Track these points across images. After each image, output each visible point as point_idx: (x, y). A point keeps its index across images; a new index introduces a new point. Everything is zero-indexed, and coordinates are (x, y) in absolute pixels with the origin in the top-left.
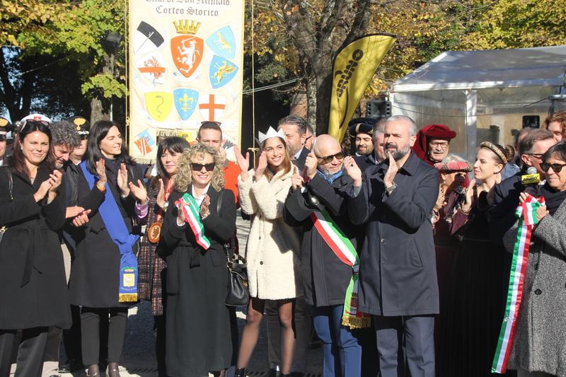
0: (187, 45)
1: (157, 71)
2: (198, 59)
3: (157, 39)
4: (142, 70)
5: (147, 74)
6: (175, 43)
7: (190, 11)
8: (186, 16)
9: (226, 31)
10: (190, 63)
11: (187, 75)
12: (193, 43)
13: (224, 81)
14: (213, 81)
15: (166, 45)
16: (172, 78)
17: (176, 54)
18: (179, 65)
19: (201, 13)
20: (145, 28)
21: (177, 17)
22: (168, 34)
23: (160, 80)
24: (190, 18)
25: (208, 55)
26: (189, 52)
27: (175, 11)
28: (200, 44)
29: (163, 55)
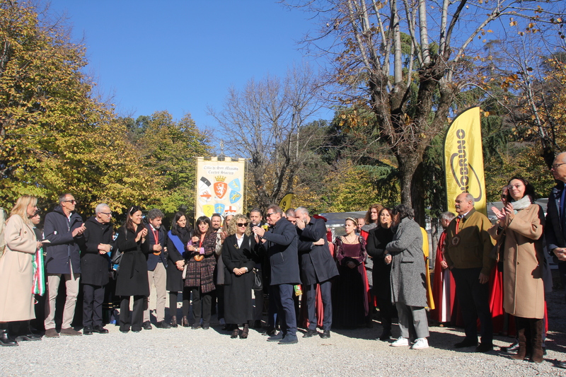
0: (221, 186)
1: (208, 196)
2: (225, 191)
3: (208, 184)
4: (202, 196)
5: (204, 198)
6: (216, 185)
7: (222, 172)
8: (220, 174)
9: (237, 181)
10: (222, 193)
11: (220, 198)
12: (223, 185)
13: (236, 201)
14: (231, 200)
15: (212, 186)
16: (214, 200)
17: (216, 189)
18: (217, 194)
19: (226, 173)
20: (203, 179)
21: (217, 175)
22: (213, 182)
23: (209, 200)
24: (222, 175)
25: (229, 190)
26: (221, 189)
27: (216, 173)
28: (226, 186)
29: (210, 190)
